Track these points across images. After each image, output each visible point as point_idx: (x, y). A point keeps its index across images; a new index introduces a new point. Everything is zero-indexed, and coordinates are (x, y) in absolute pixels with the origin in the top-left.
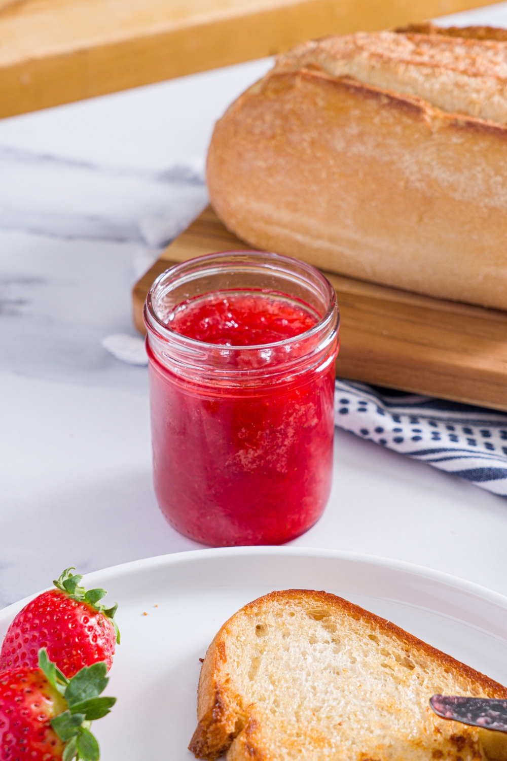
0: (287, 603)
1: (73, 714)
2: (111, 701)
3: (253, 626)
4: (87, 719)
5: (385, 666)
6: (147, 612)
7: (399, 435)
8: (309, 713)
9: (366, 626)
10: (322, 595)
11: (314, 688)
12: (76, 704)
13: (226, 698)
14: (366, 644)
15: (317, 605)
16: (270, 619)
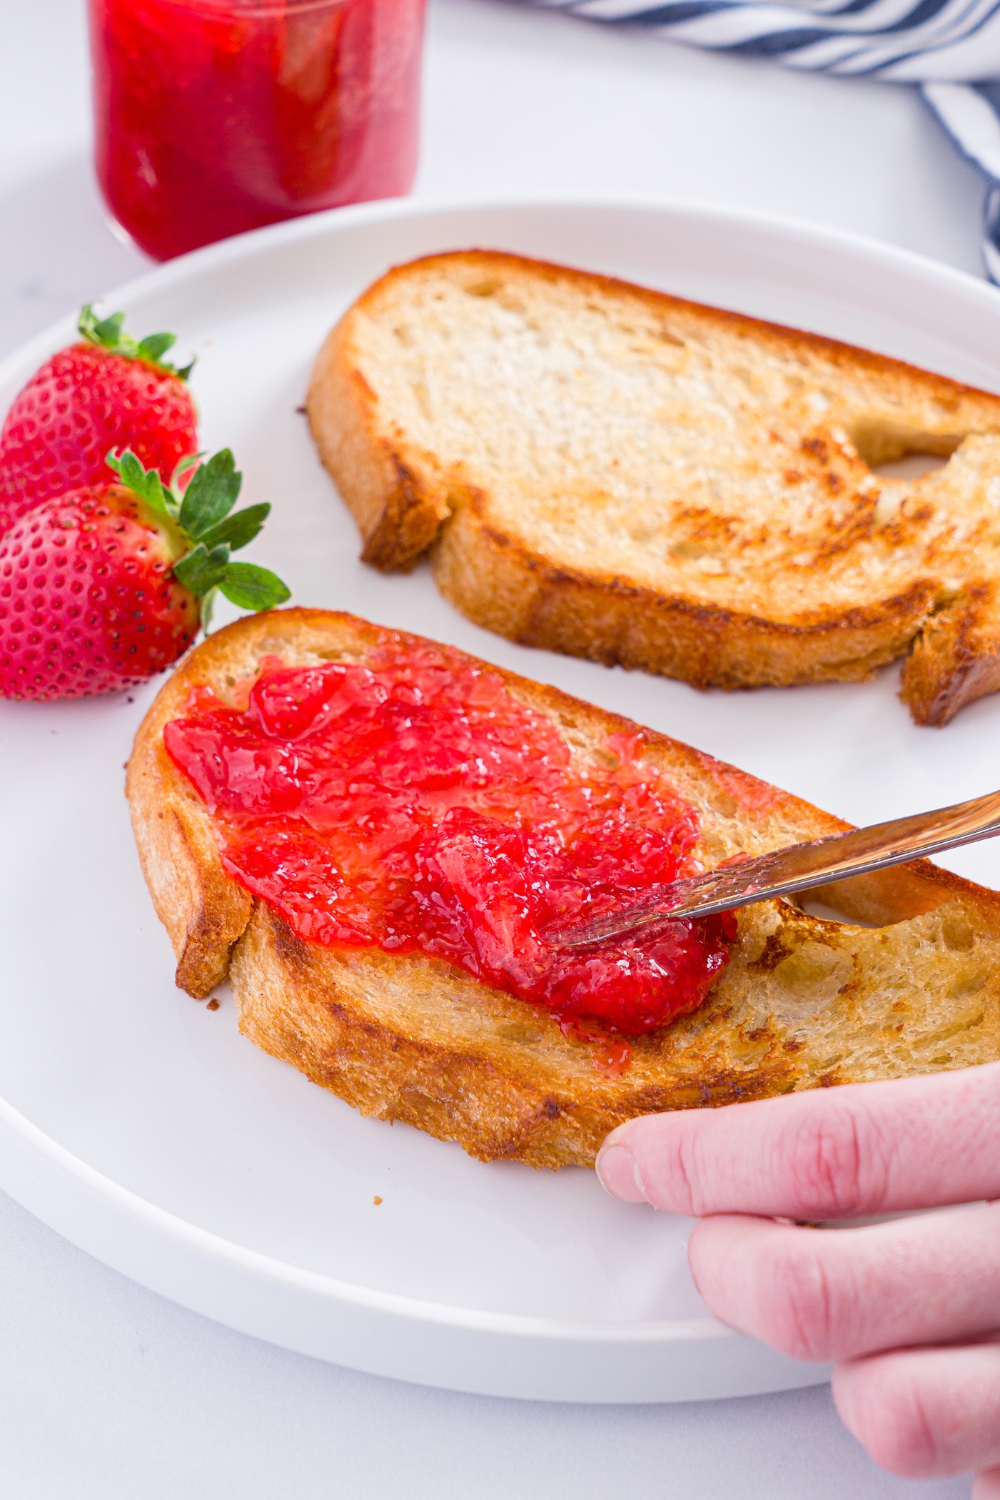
1: (209, 547)
2: (261, 511)
3: (387, 332)
4: (234, 548)
5: (637, 350)
8: (554, 457)
10: (477, 255)
11: (541, 413)
12: (207, 530)
13: (411, 460)
14: (589, 322)
15: (476, 273)
16: (410, 315)
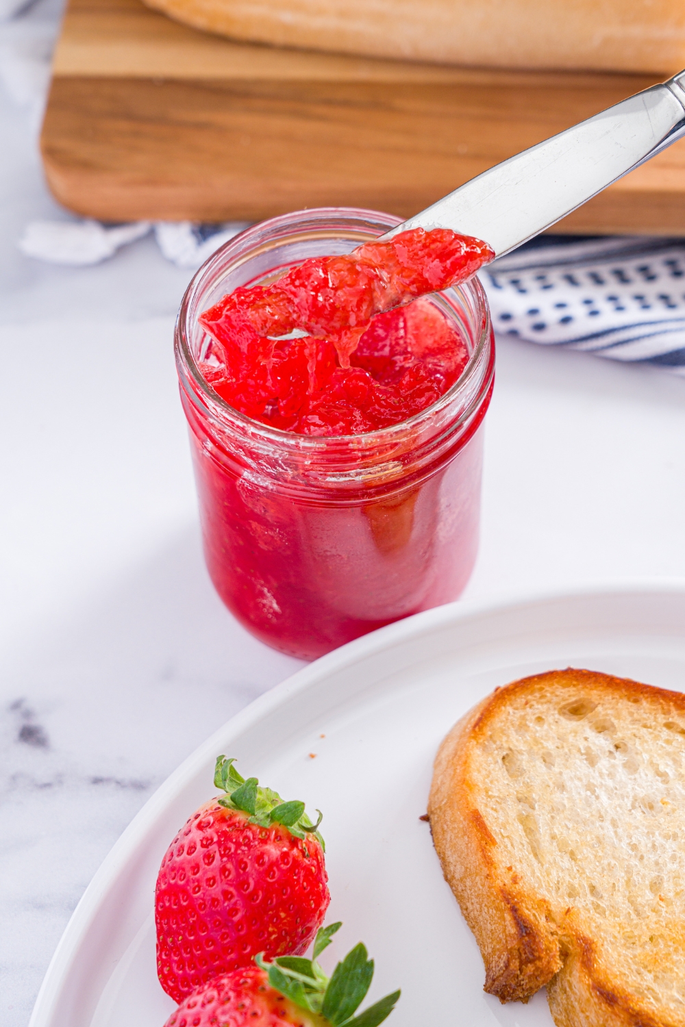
0: (526, 703)
2: (392, 998)
3: (497, 762)
6: (314, 753)
7: (538, 319)
8: (649, 895)
9: (654, 710)
10: (571, 675)
11: (634, 847)
12: (346, 1021)
14: (668, 742)
15: (570, 693)
16: (516, 741)
